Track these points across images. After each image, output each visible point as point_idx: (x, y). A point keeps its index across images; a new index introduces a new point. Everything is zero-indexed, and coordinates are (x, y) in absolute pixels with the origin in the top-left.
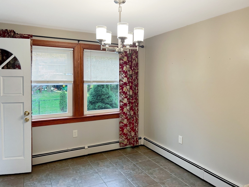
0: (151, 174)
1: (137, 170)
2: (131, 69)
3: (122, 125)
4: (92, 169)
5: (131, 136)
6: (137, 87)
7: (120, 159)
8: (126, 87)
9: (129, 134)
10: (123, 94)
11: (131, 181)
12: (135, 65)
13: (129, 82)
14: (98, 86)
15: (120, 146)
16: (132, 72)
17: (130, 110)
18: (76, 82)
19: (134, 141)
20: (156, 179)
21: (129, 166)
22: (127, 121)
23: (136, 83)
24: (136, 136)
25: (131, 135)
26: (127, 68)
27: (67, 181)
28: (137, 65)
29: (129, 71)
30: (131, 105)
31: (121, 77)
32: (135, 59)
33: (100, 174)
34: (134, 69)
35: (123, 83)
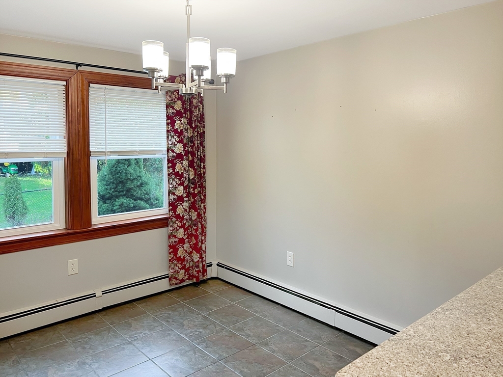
0: (241, 330)
1: (212, 326)
2: (191, 127)
3: (175, 242)
4: (117, 338)
5: (191, 263)
6: (204, 163)
7: (173, 311)
8: (182, 163)
9: (188, 258)
10: (176, 178)
11: (205, 348)
12: (199, 118)
13: (187, 153)
14: (118, 161)
15: (171, 285)
16: (193, 133)
17: (190, 209)
18: (73, 154)
19: (198, 272)
20: (250, 338)
21: (195, 322)
22: (185, 232)
23: (202, 154)
24: (202, 262)
25: (193, 260)
26: (181, 124)
27: (66, 369)
28: (202, 118)
29: (187, 130)
30: (192, 200)
31: (170, 143)
32: (197, 106)
33: (138, 345)
34: (196, 126)
35: (175, 154)
